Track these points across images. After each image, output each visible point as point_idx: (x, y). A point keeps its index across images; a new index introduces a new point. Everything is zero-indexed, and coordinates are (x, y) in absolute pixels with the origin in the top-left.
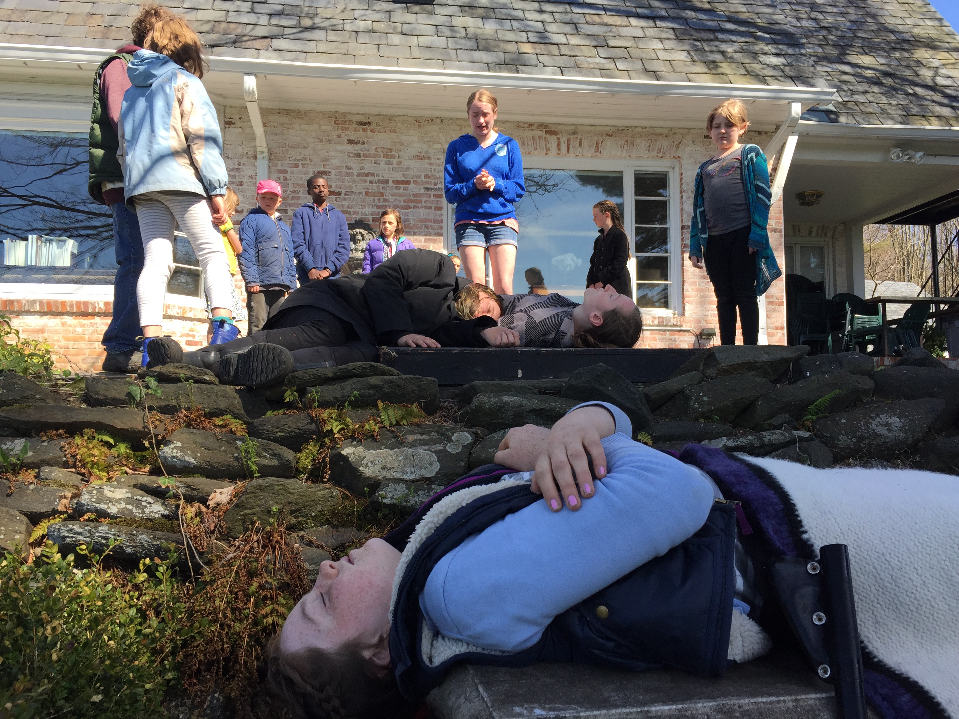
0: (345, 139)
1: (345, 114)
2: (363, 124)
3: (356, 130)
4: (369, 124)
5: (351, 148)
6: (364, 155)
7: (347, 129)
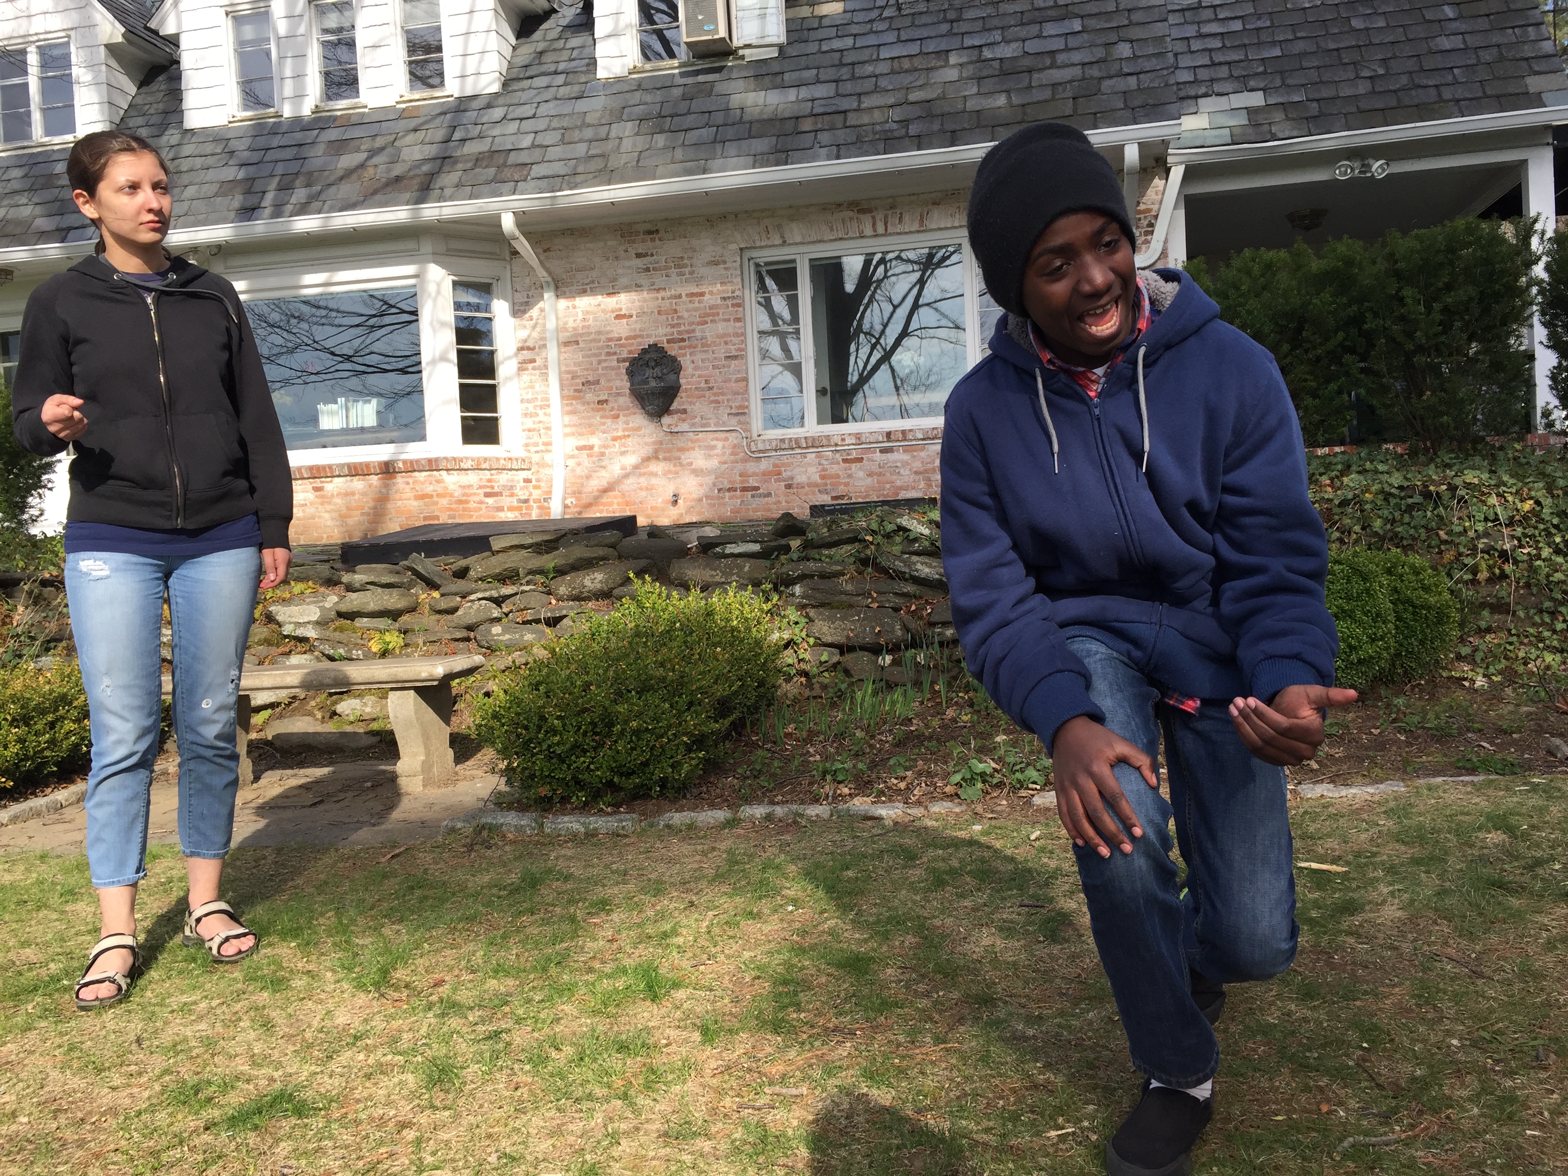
0: (632, 252)
1: (630, 224)
2: (650, 232)
3: (643, 241)
4: (657, 231)
5: (639, 262)
6: (654, 269)
7: (634, 242)
